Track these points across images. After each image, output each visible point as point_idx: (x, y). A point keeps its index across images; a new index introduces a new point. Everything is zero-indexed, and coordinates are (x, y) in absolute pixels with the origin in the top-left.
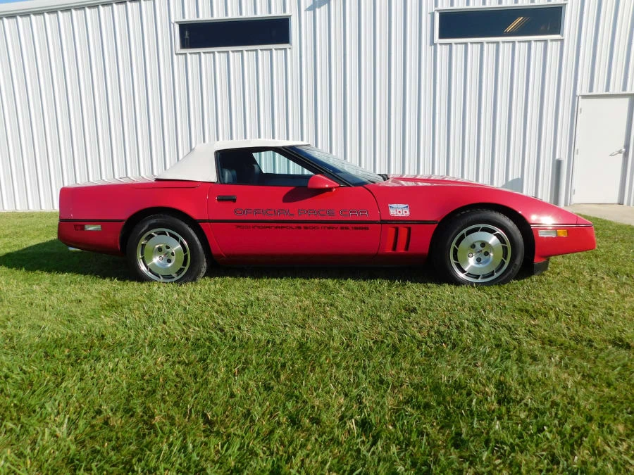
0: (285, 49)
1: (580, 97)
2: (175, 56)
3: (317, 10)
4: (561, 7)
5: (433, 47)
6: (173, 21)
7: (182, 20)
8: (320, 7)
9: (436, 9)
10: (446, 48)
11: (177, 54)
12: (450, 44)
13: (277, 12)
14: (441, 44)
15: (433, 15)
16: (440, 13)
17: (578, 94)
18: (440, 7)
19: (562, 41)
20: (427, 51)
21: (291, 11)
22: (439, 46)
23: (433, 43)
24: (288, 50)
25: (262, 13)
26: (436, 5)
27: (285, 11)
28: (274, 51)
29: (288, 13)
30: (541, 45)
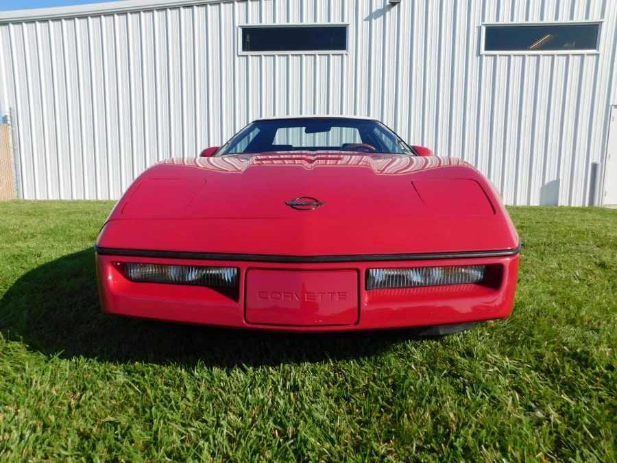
0: (342, 55)
1: (613, 107)
2: (237, 58)
3: (373, 21)
4: (598, 25)
5: (479, 58)
6: (237, 25)
7: (245, 24)
8: (376, 18)
9: (483, 23)
10: (490, 59)
11: (239, 56)
12: (495, 56)
13: (335, 21)
14: (486, 55)
15: (480, 28)
16: (487, 27)
17: (611, 104)
18: (486, 22)
19: (598, 55)
20: (474, 61)
21: (349, 20)
22: (484, 58)
23: (479, 54)
24: (345, 56)
25: (322, 21)
26: (483, 20)
27: (343, 20)
28: (331, 57)
29: (346, 22)
30: (578, 59)
